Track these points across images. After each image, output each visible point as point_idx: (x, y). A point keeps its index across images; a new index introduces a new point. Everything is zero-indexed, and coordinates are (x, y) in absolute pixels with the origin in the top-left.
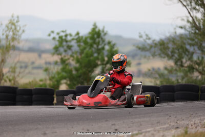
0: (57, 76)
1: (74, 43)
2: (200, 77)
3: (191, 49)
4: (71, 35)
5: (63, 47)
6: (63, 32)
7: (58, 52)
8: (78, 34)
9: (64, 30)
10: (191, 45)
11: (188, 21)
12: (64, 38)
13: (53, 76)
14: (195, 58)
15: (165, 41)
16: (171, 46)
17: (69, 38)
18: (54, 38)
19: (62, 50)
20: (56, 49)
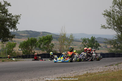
1: (87, 41)
2: (120, 50)
3: (118, 43)
8: (88, 38)
10: (118, 41)
11: (117, 35)
14: (119, 45)
15: (111, 41)
16: (112, 42)
18: (82, 40)
19: (84, 43)
20: (83, 43)
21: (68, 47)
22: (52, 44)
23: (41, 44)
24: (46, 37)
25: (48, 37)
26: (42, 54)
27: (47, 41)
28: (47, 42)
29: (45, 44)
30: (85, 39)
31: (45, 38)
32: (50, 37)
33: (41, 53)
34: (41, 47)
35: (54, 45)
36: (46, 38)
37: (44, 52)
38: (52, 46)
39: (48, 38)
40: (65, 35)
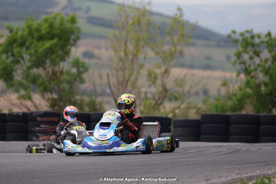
0: (238, 93)
4: (259, 36)
5: (248, 53)
6: (248, 31)
7: (241, 60)
8: (269, 34)
9: (250, 29)
12: (249, 40)
13: (234, 92)
17: (257, 41)
18: (235, 41)
19: (246, 57)
20: (239, 55)
21: (159, 82)
22: (77, 64)
23: (18, 62)
24: (46, 21)
25: (51, 26)
26: (25, 115)
27: (48, 44)
28: (50, 48)
29: (39, 63)
30: (253, 37)
31: (37, 30)
32: (68, 25)
33: (16, 110)
34: (18, 76)
35: (86, 69)
36: (44, 29)
37: (29, 103)
38: (74, 71)
39: (56, 32)
40: (144, 13)
